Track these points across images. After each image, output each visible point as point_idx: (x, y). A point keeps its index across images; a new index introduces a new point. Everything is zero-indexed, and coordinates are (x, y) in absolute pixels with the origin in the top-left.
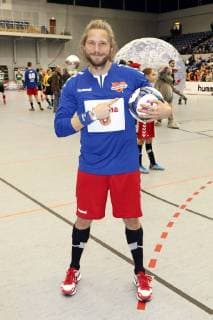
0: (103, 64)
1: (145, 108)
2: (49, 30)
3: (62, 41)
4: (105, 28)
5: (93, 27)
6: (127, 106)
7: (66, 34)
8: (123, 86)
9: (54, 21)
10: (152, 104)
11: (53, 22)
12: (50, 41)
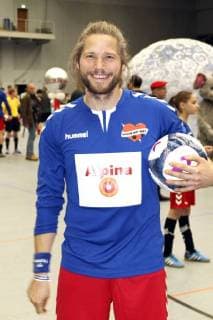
0: (109, 91)
1: (176, 169)
2: (16, 24)
3: (38, 43)
4: (113, 34)
5: (93, 31)
6: (145, 164)
7: (45, 31)
8: (141, 130)
9: (25, 10)
10: (189, 163)
11: (22, 13)
12: (17, 43)
